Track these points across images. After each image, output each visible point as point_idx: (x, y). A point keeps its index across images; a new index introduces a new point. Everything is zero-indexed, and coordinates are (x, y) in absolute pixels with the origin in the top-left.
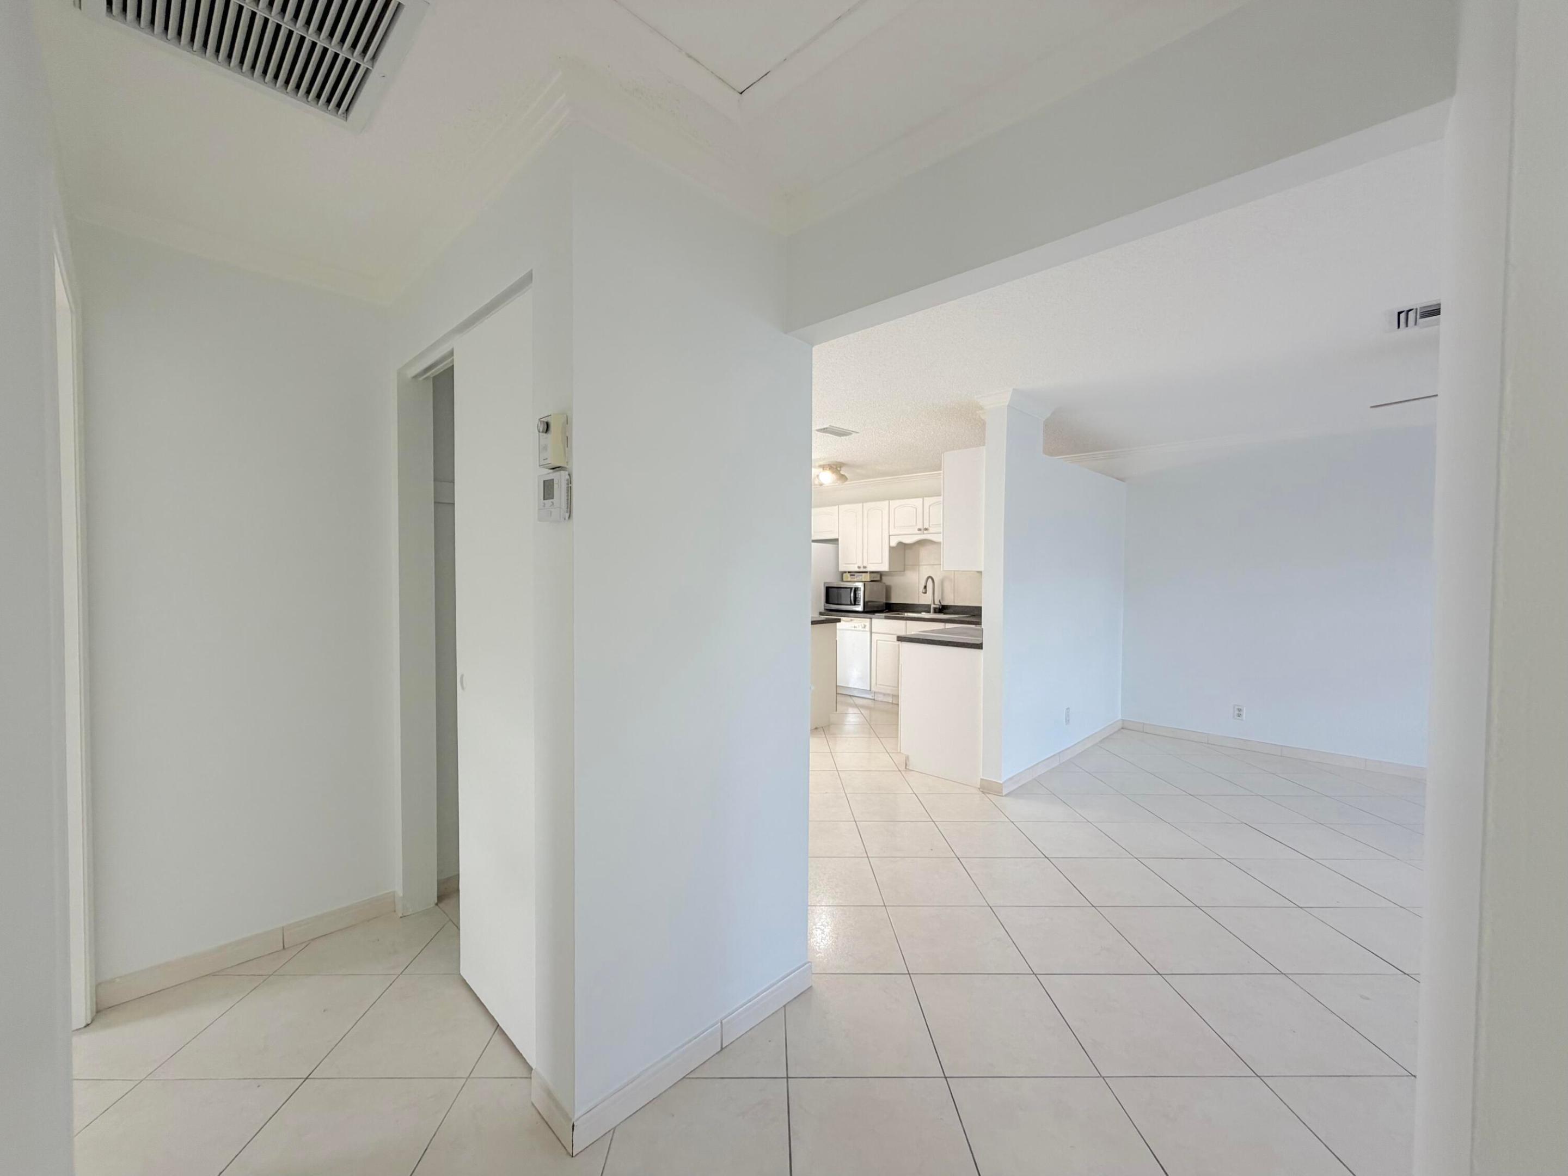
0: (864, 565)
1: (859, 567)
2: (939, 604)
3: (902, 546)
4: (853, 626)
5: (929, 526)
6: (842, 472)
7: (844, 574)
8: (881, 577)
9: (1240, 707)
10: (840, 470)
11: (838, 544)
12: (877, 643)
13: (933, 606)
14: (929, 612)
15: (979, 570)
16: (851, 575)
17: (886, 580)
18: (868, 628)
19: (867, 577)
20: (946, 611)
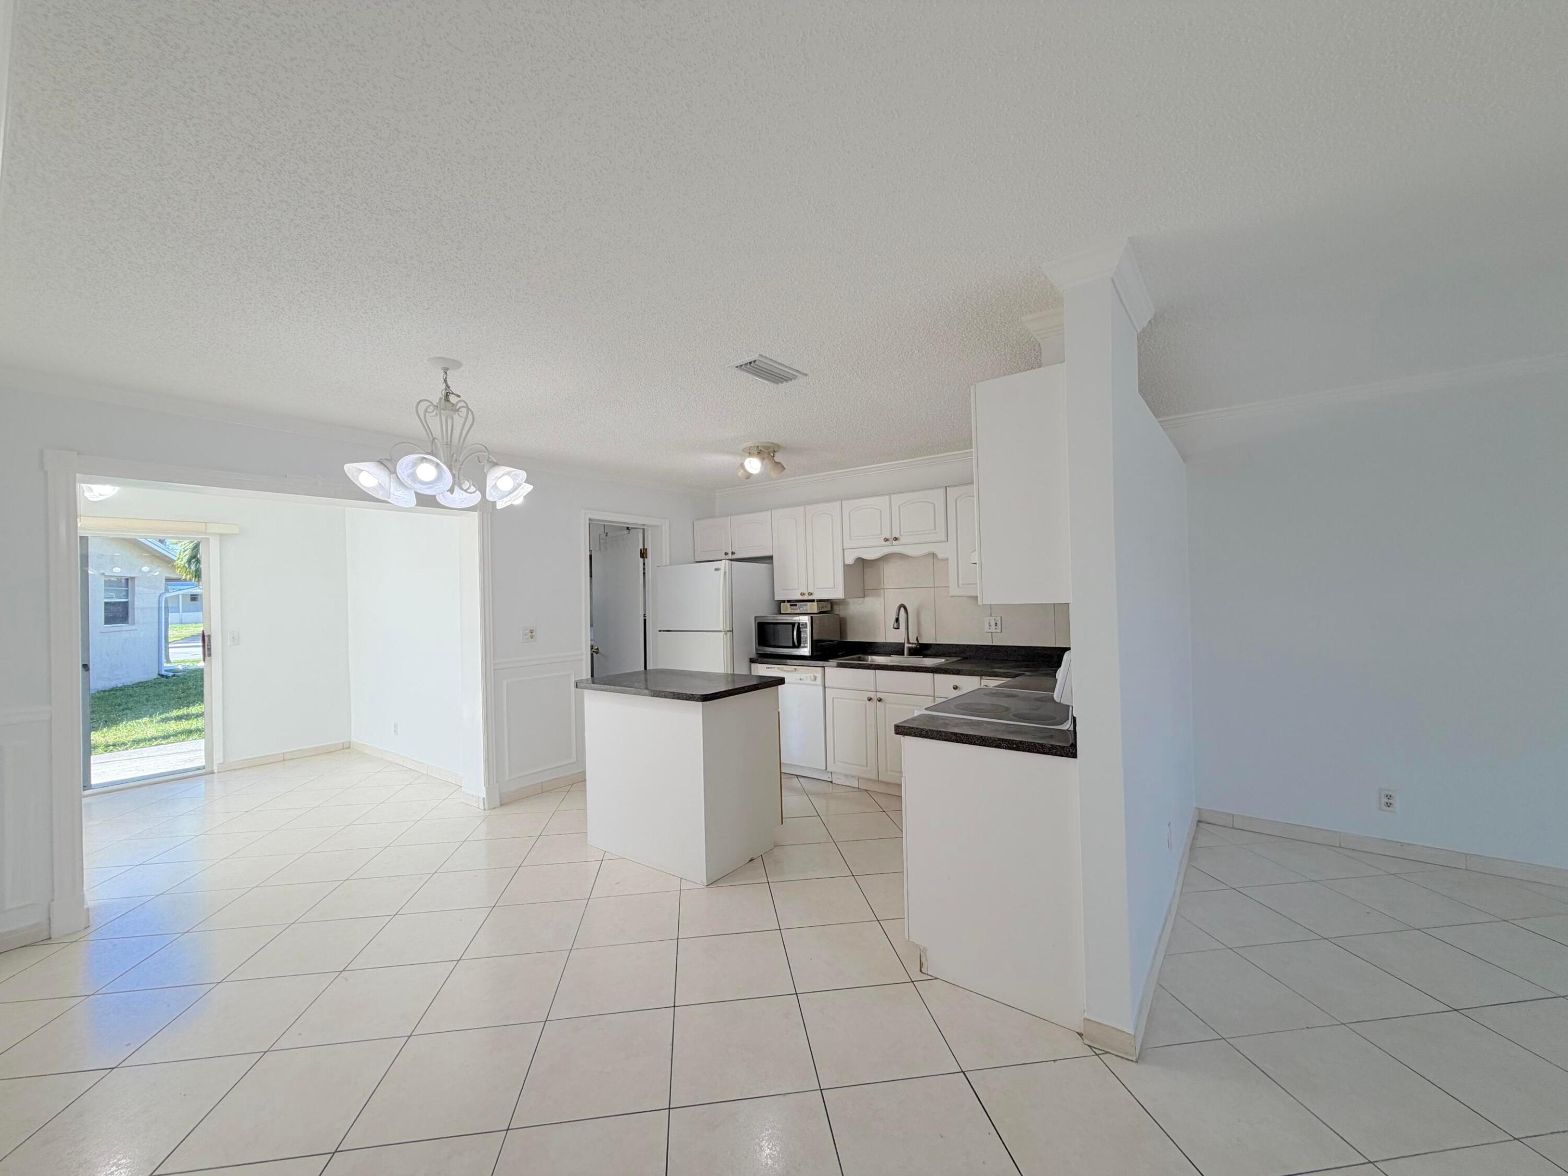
0: (809, 591)
1: (802, 594)
2: (916, 642)
3: (862, 563)
4: (799, 678)
5: (901, 535)
6: (777, 459)
7: (782, 604)
8: (832, 607)
9: (1387, 793)
10: (774, 456)
11: (772, 563)
12: (833, 701)
13: (906, 645)
14: (902, 653)
15: (973, 594)
16: (791, 605)
17: (838, 611)
18: (819, 681)
19: (813, 608)
20: (929, 652)
